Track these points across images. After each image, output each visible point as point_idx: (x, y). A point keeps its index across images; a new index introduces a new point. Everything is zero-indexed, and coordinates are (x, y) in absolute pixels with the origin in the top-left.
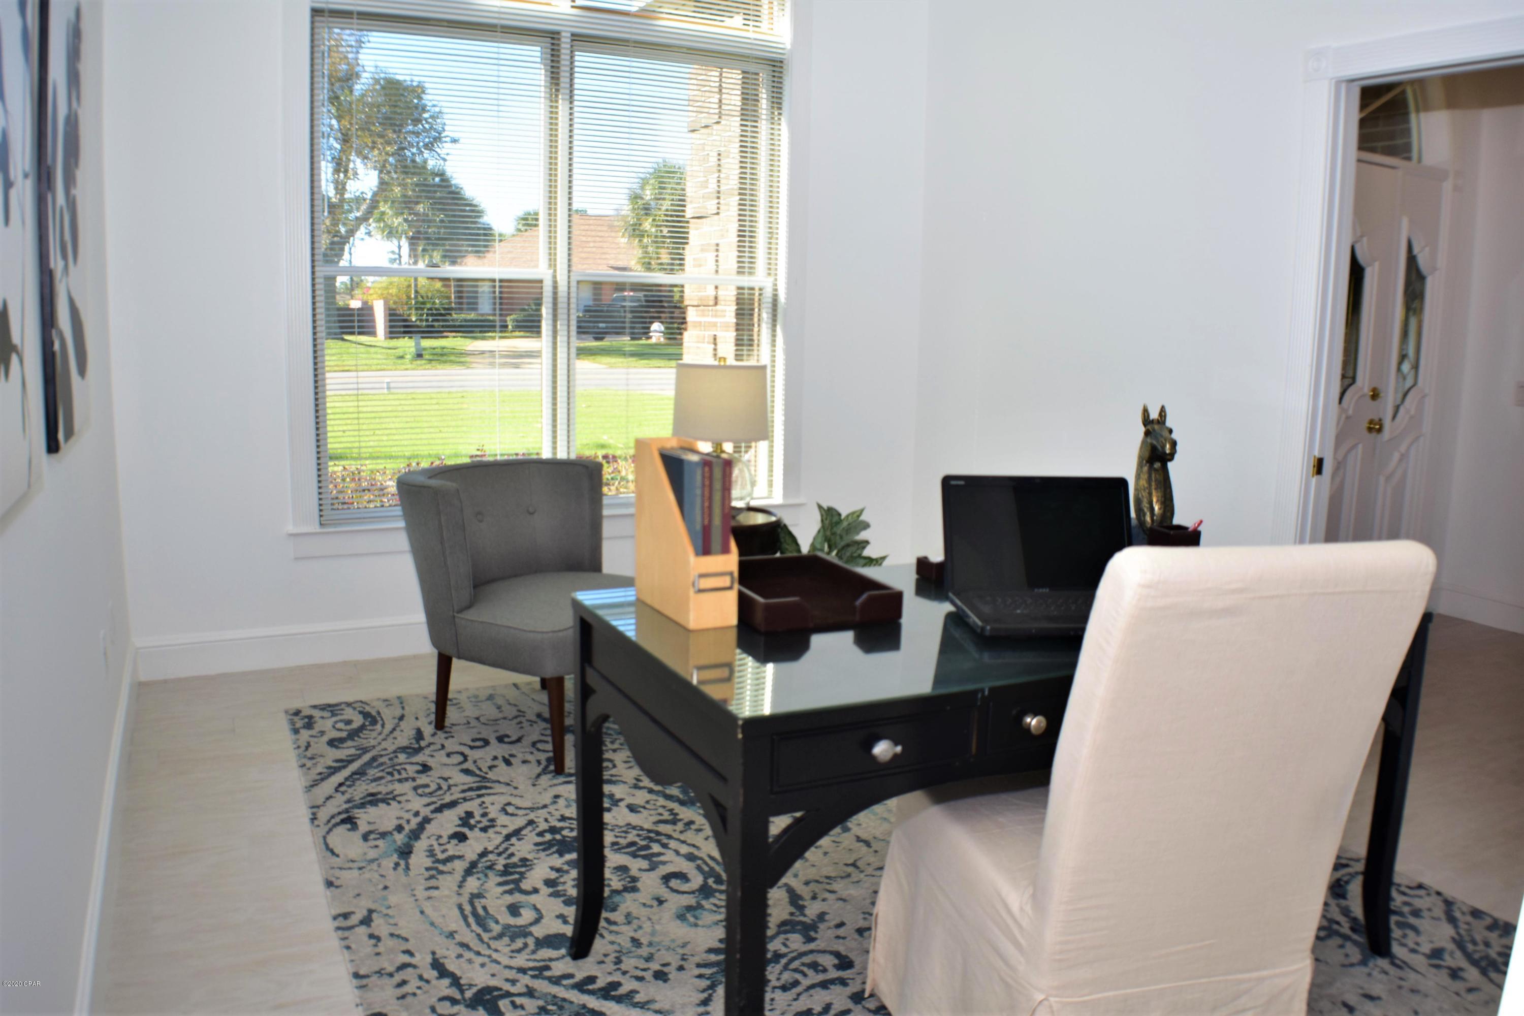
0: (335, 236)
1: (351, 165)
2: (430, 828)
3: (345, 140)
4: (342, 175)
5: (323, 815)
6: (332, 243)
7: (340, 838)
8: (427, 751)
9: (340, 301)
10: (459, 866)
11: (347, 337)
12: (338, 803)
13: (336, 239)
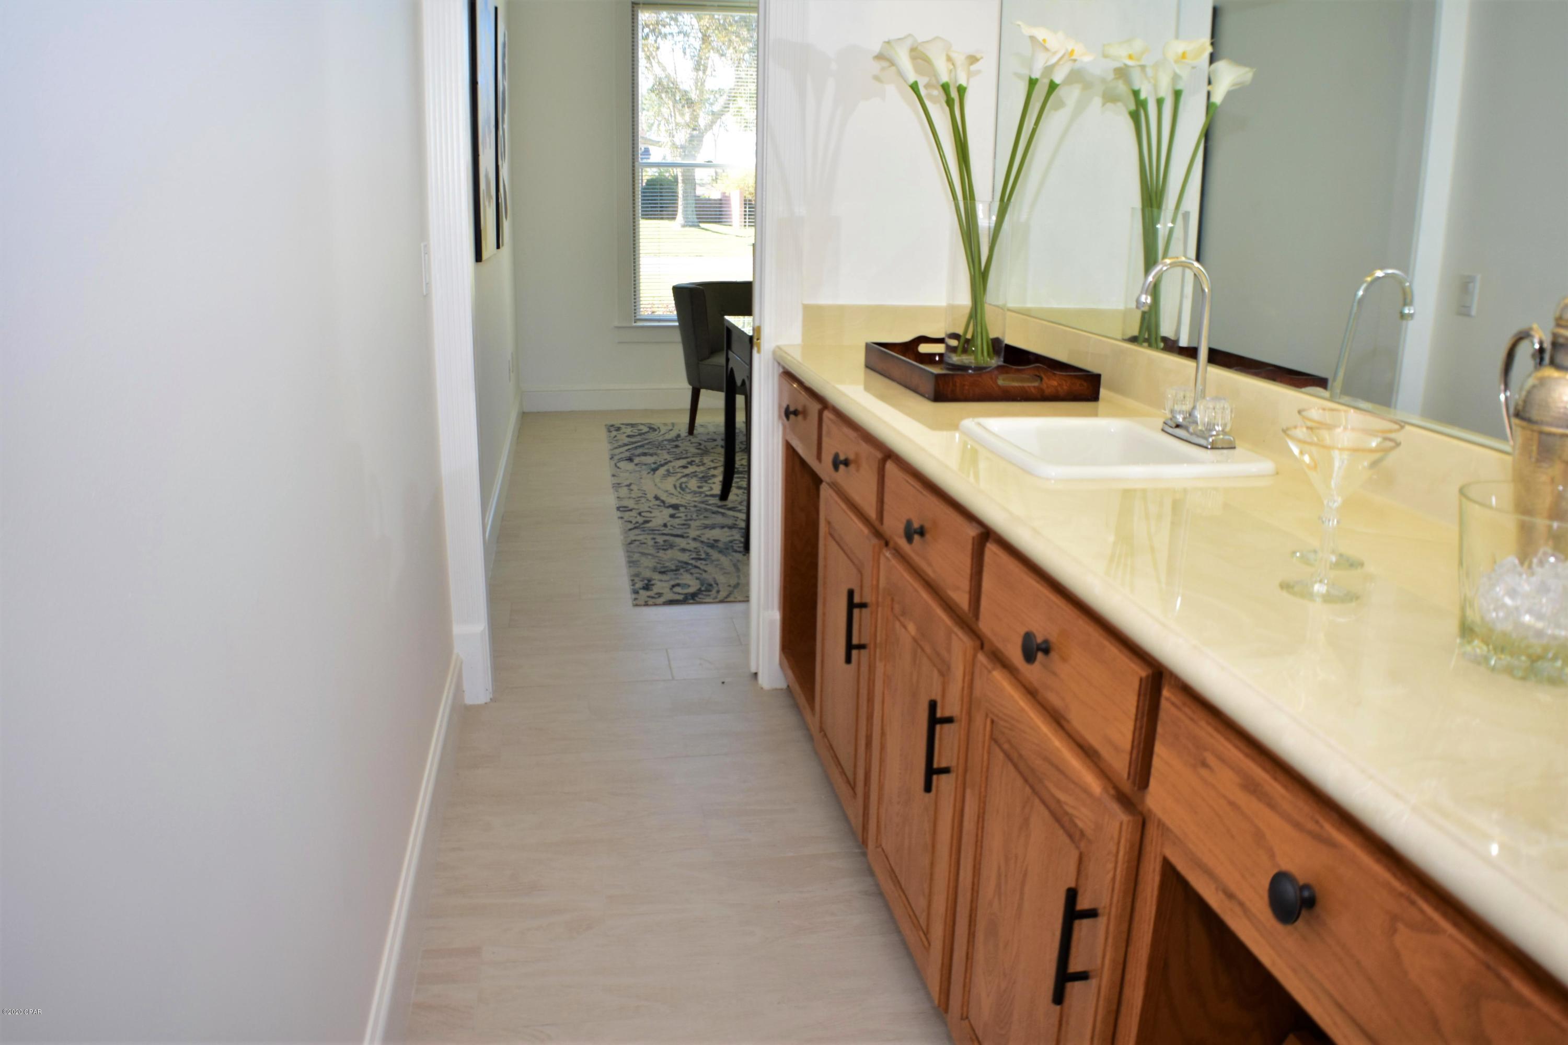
0: (694, 129)
1: (710, 63)
2: (670, 464)
3: (705, 38)
4: (701, 73)
5: (616, 458)
6: (692, 136)
7: (624, 465)
8: (680, 442)
9: (700, 191)
10: (679, 475)
11: (702, 225)
12: (627, 454)
13: (695, 133)
